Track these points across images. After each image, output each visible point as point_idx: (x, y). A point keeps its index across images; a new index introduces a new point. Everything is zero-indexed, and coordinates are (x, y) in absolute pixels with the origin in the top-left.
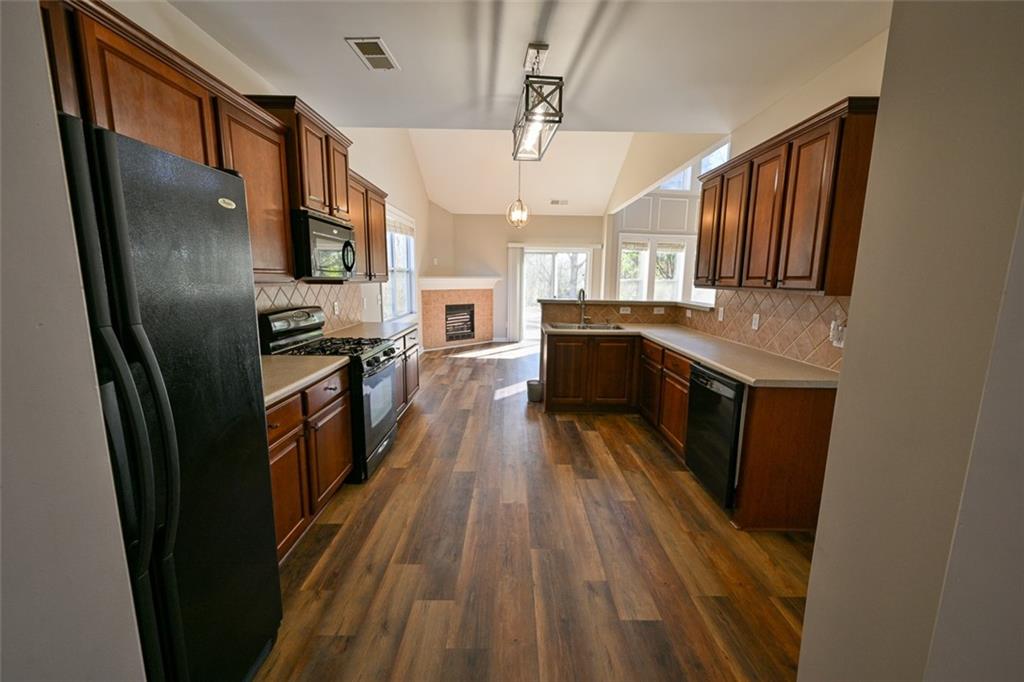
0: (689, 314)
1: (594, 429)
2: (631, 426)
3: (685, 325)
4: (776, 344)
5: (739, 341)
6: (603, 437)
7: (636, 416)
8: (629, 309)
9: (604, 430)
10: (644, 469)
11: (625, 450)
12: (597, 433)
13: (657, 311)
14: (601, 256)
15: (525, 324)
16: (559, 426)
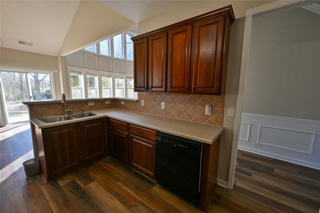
0: (123, 103)
1: (92, 181)
2: (111, 166)
3: (121, 108)
4: (176, 115)
5: (155, 114)
6: (101, 185)
7: (109, 157)
8: (93, 103)
9: (98, 177)
10: (139, 199)
11: (119, 188)
12: (96, 183)
13: (107, 103)
14: (59, 76)
15: (7, 112)
16: (65, 190)
